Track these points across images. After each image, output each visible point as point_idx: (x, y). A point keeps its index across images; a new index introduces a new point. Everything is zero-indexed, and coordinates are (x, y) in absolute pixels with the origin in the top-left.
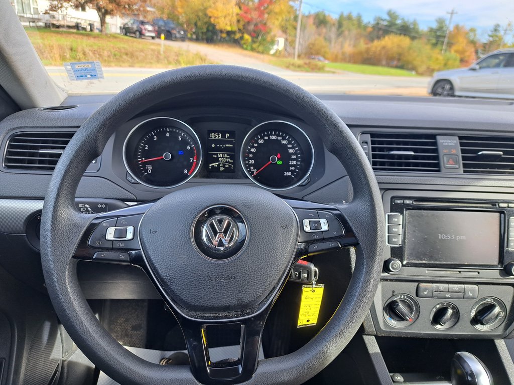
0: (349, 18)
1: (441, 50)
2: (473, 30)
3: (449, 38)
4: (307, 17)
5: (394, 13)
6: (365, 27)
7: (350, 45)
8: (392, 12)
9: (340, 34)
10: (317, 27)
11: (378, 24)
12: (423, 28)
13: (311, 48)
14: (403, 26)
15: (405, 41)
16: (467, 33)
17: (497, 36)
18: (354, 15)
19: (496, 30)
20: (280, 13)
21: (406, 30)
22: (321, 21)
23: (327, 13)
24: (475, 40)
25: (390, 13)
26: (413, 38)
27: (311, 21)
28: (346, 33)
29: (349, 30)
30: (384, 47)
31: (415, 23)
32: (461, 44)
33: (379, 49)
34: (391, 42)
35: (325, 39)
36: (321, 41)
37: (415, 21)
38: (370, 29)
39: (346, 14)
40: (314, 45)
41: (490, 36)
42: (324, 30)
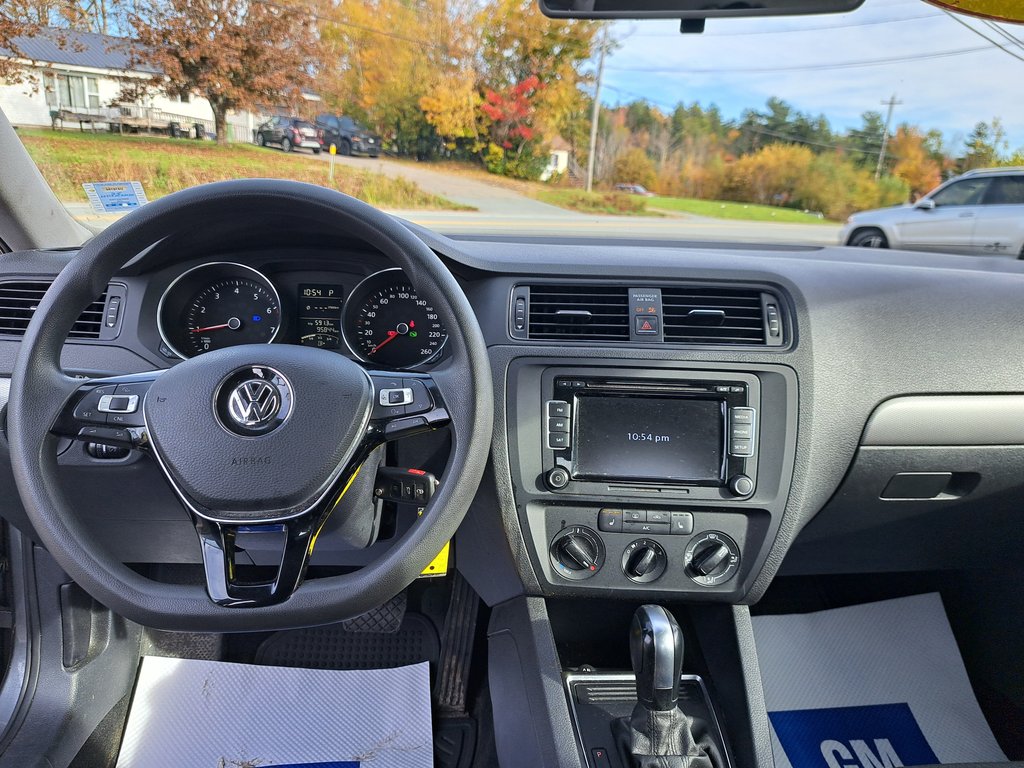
0: (695, 112)
1: (874, 172)
2: (935, 134)
3: (888, 148)
4: (613, 111)
5: (781, 103)
6: (727, 129)
7: (695, 164)
8: (777, 102)
9: (677, 142)
10: (633, 130)
11: (750, 123)
12: (839, 129)
13: (620, 171)
14: (798, 127)
15: (803, 155)
16: (924, 140)
17: (983, 146)
18: (704, 106)
19: (979, 134)
20: (559, 104)
21: (805, 134)
22: (639, 119)
23: (651, 105)
24: (941, 151)
25: (772, 104)
26: (818, 151)
27: (621, 119)
28: (690, 140)
29: (695, 136)
30: (761, 168)
31: (822, 123)
32: (913, 160)
33: (751, 170)
34: (773, 156)
35: (648, 153)
36: (639, 156)
37: (822, 116)
38: (734, 134)
39: (688, 104)
40: (625, 163)
41: (970, 145)
42: (646, 136)
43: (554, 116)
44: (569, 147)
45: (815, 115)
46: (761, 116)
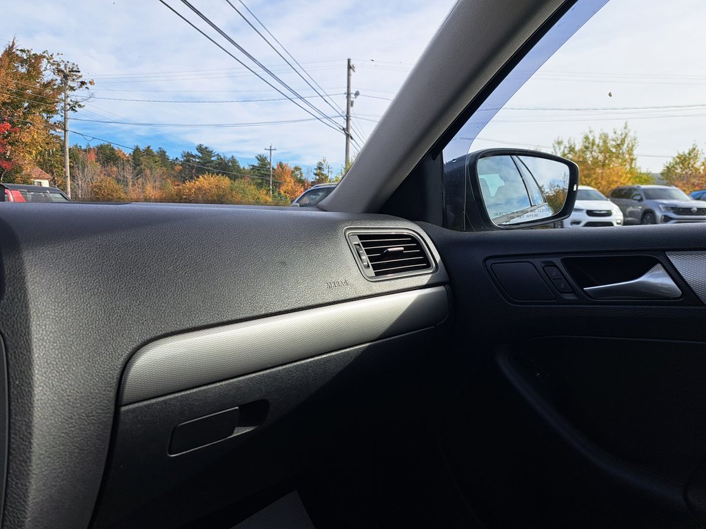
0: (148, 151)
1: (269, 190)
2: (297, 168)
3: (273, 176)
5: (206, 148)
6: (173, 164)
7: (154, 188)
8: (204, 147)
9: (139, 173)
11: (188, 161)
12: (244, 165)
14: (219, 164)
15: (225, 182)
16: (293, 172)
17: (323, 175)
18: (155, 149)
19: (320, 168)
20: (34, 143)
21: (226, 168)
22: (107, 156)
24: (303, 178)
25: (200, 148)
26: (233, 178)
27: (93, 157)
28: (148, 172)
29: (151, 169)
30: (199, 189)
31: (233, 161)
32: (289, 184)
33: (193, 190)
34: (206, 182)
35: (118, 181)
36: (109, 183)
37: (233, 157)
38: (179, 168)
39: (142, 147)
40: (100, 188)
41: (316, 174)
42: (115, 169)
43: (31, 153)
44: (49, 176)
45: (229, 156)
46: (194, 157)
